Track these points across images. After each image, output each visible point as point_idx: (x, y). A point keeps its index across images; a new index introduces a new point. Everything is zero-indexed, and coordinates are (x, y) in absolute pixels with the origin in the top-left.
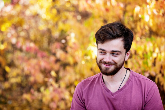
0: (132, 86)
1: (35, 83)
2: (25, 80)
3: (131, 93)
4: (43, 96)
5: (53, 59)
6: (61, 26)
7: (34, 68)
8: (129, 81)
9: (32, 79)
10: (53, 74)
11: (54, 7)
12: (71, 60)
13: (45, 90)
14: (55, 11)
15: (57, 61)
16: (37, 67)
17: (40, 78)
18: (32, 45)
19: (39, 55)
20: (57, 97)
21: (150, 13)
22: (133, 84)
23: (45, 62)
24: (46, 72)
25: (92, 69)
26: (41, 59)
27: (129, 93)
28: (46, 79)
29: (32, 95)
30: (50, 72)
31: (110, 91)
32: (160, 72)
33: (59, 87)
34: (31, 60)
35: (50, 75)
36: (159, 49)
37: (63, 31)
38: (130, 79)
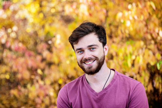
0: (117, 85)
1: (23, 79)
2: (13, 76)
3: (116, 92)
4: (29, 92)
5: (39, 58)
6: (47, 28)
7: (22, 66)
8: (113, 80)
9: (19, 76)
10: (39, 71)
11: (40, 12)
12: (55, 60)
13: (31, 86)
14: (41, 15)
15: (43, 60)
16: (24, 66)
17: (27, 75)
18: (21, 45)
19: (27, 55)
20: (43, 93)
22: (117, 84)
23: (32, 60)
24: (33, 71)
25: (75, 69)
26: (28, 58)
27: (114, 93)
28: (33, 77)
29: (19, 91)
30: (36, 70)
31: (94, 91)
32: (139, 73)
33: (45, 84)
34: (19, 58)
35: (37, 73)
36: (138, 52)
37: (48, 33)
38: (115, 78)
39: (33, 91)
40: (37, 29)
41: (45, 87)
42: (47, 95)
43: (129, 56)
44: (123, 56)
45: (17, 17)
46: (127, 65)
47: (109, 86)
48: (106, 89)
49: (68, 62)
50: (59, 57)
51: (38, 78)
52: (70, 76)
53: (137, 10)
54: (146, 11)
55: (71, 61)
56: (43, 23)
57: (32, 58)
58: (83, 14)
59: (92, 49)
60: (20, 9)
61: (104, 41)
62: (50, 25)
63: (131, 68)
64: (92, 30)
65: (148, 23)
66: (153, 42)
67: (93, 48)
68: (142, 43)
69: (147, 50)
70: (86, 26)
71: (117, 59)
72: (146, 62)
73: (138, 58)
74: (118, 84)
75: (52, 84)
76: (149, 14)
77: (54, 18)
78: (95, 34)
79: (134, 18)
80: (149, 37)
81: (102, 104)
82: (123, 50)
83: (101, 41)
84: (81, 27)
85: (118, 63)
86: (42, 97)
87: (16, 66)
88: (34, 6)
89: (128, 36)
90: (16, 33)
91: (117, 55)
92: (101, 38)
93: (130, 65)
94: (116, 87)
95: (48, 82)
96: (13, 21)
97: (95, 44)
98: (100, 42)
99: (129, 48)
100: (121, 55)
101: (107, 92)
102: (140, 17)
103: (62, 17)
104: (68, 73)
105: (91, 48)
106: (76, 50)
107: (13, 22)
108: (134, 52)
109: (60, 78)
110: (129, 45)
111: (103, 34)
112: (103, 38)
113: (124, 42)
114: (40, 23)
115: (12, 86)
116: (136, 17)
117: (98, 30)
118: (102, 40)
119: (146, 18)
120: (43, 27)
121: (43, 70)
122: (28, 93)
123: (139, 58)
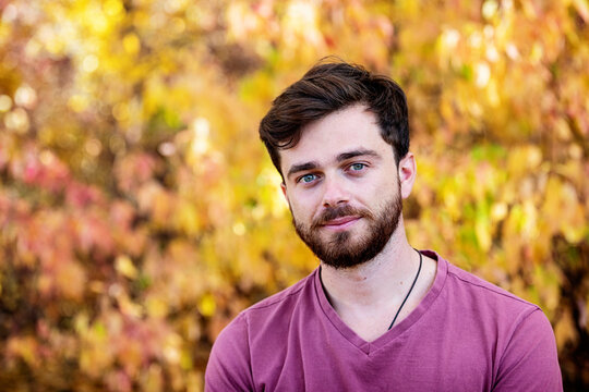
0: (446, 314)
1: (55, 297)
2: (14, 287)
3: (441, 341)
4: (82, 346)
5: (122, 212)
6: (156, 92)
7: (53, 243)
8: (432, 295)
9: (44, 283)
10: (124, 266)
12: (188, 218)
13: (91, 323)
15: (138, 220)
16: (64, 242)
17: (72, 279)
18: (48, 159)
19: (72, 198)
20: (136, 349)
21: (493, 54)
22: (447, 309)
23: (95, 222)
24: (98, 262)
25: (266, 256)
26: (77, 213)
27: (434, 344)
28: (97, 287)
29: (44, 342)
30: (110, 260)
31: (354, 334)
32: (521, 272)
33: (145, 317)
34: (43, 214)
35: (114, 271)
36: (517, 190)
37: (156, 116)
38: (438, 287)
39: (97, 342)
40: (112, 97)
41: (144, 327)
42: (153, 360)
43: (482, 203)
44: (461, 205)
45: (31, 50)
46: (475, 240)
47: (416, 315)
48: (403, 327)
49: (240, 229)
50: (203, 210)
51: (118, 291)
52: (246, 285)
53: (517, 24)
54: (553, 26)
55: (252, 226)
56: (136, 73)
57: (95, 212)
58: (301, 39)
59: (352, 168)
60: (45, 19)
61: (400, 138)
62: (167, 80)
63: (489, 254)
64: (357, 95)
65: (558, 76)
66: (576, 151)
67: (359, 166)
68: (533, 155)
69: (554, 182)
70: (331, 77)
71: (434, 218)
72: (552, 230)
73: (516, 212)
74: (451, 310)
75: (174, 316)
76: (566, 38)
77: (182, 55)
78: (367, 110)
79: (505, 55)
80: (563, 130)
81: (385, 385)
82: (459, 179)
83: (391, 137)
84: (311, 80)
85: (440, 233)
86: (131, 369)
87: (30, 247)
88: (102, 9)
89: (477, 127)
90: (30, 113)
91: (436, 201)
92: (388, 127)
93: (484, 239)
94: (442, 319)
95: (157, 307)
96: (15, 64)
97: (368, 147)
98: (385, 140)
99: (481, 175)
100: (451, 201)
101: (404, 337)
102: (530, 53)
103: (214, 50)
104: (236, 273)
105: (351, 163)
106: (291, 172)
107: (14, 70)
108: (500, 187)
109: (208, 292)
110: (481, 164)
111: (397, 109)
112: (397, 126)
113: (461, 151)
114: (124, 73)
115: (9, 325)
116: (513, 52)
117: (380, 93)
118: (394, 136)
119: (552, 56)
120: (139, 90)
121: (138, 261)
122: (78, 352)
123: (523, 214)
